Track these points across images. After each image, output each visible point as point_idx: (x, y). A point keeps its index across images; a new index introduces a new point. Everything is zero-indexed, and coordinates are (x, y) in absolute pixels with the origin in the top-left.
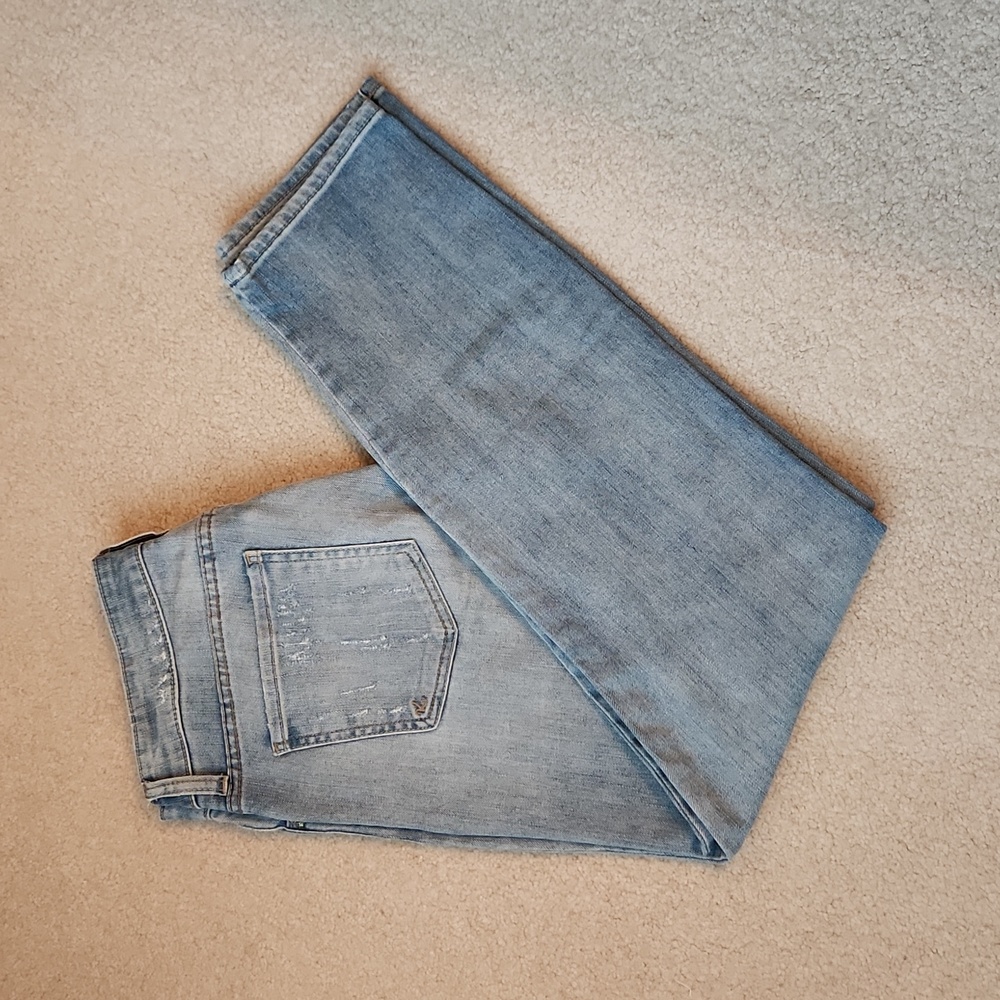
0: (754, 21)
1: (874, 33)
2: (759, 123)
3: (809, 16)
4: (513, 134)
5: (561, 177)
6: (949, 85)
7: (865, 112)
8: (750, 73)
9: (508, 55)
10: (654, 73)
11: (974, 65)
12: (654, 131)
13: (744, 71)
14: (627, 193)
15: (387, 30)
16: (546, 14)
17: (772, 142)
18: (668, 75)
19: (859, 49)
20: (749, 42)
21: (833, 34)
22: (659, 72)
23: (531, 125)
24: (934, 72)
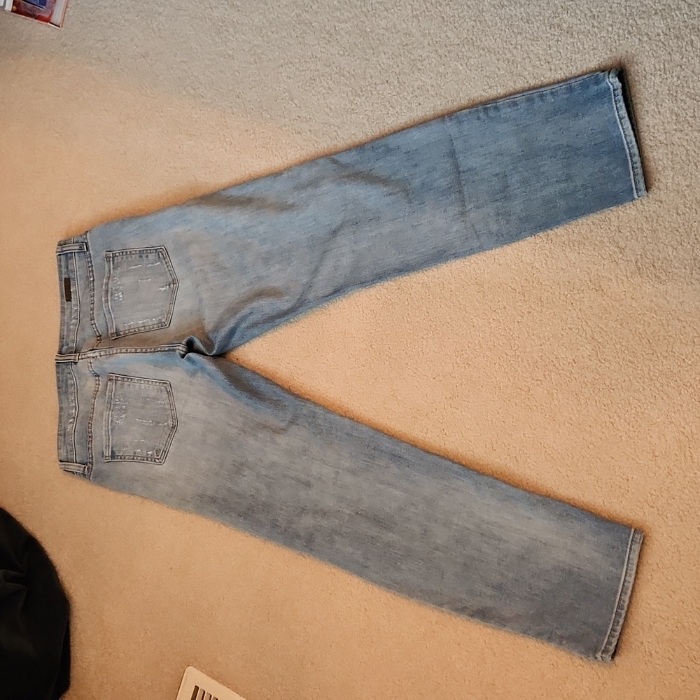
0: (331, 79)
1: (378, 82)
2: (334, 125)
3: (353, 75)
4: (239, 135)
5: (258, 154)
6: (407, 104)
7: (375, 118)
8: (331, 103)
9: (238, 100)
10: (293, 105)
11: (417, 94)
12: (294, 131)
13: (328, 102)
14: (283, 159)
15: (192, 92)
16: (252, 81)
17: (339, 133)
18: (299, 105)
19: (372, 89)
20: (330, 89)
21: (362, 83)
22: (296, 104)
23: (247, 131)
24: (401, 98)
